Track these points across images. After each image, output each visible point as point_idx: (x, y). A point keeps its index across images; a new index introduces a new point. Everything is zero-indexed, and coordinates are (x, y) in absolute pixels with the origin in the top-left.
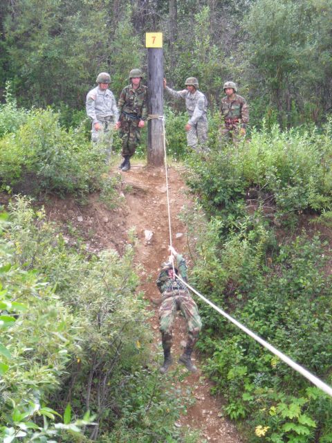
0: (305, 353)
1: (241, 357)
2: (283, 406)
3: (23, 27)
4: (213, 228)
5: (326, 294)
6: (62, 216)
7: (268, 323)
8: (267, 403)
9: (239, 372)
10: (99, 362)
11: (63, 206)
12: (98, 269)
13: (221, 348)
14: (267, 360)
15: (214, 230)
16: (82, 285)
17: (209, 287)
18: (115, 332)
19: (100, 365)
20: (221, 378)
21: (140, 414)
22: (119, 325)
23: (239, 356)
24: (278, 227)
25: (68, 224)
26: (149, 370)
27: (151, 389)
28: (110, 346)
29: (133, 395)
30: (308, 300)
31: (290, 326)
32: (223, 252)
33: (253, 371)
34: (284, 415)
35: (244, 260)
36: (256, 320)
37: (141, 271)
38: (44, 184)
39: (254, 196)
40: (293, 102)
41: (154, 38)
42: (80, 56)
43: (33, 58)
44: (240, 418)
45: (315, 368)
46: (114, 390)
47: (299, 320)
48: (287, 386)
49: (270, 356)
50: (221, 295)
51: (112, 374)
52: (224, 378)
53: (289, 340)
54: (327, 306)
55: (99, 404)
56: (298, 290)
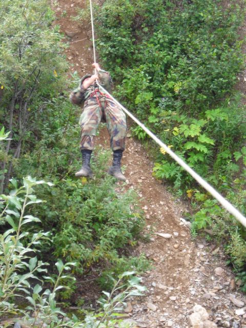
0: (204, 80)
1: (148, 84)
2: (184, 127)
5: (223, 27)
7: (171, 53)
8: (170, 124)
9: (146, 97)
10: (20, 89)
12: (17, 5)
13: (129, 76)
14: (170, 86)
16: (4, 20)
17: (118, 21)
18: (35, 62)
19: (21, 92)
20: (129, 102)
21: (58, 136)
22: (37, 56)
23: (146, 83)
27: (67, 114)
28: (30, 76)
29: (51, 118)
30: (207, 32)
31: (191, 56)
33: (158, 96)
34: (186, 134)
36: (160, 50)
37: (57, 7)
44: (147, 138)
45: (214, 93)
46: (34, 114)
47: (199, 51)
48: (188, 110)
49: (173, 83)
50: (129, 28)
51: (31, 100)
52: (132, 103)
53: (191, 68)
54: (225, 37)
55: (21, 128)
56: (199, 23)
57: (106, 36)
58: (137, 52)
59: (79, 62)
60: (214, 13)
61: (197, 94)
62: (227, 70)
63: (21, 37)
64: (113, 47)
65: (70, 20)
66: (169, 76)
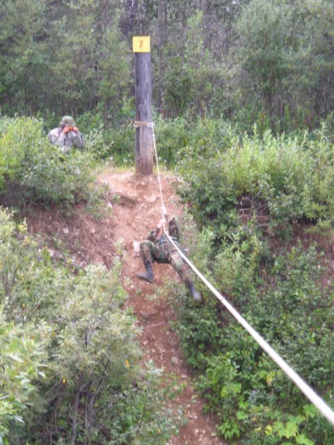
0: (302, 369)
1: (235, 374)
2: (279, 425)
3: (6, 33)
4: (204, 240)
5: (322, 307)
6: (47, 228)
8: (262, 422)
9: (233, 389)
10: (86, 381)
11: (48, 217)
13: (213, 365)
14: (262, 376)
15: (206, 242)
16: (68, 301)
18: (103, 351)
19: (88, 385)
21: (129, 435)
22: (106, 343)
23: (233, 373)
24: (271, 238)
25: (54, 236)
26: (139, 389)
27: (141, 409)
28: (98, 366)
29: (123, 414)
30: (304, 313)
31: (285, 341)
32: (216, 264)
33: (248, 388)
34: (281, 434)
35: (236, 273)
37: (130, 284)
38: (28, 194)
39: (247, 205)
40: (286, 107)
41: (142, 42)
42: (67, 62)
43: (18, 64)
44: (234, 437)
45: (313, 385)
46: (102, 411)
47: (295, 335)
48: (283, 404)
49: (265, 372)
50: (213, 309)
51: (100, 394)
52: (216, 396)
53: (285, 356)
54: (324, 319)
55: (87, 426)
56: (294, 302)
57: (187, 318)
58: (222, 336)
59: (156, 348)
60: (311, 291)
62: (328, 358)
63: (87, 321)
64: (196, 330)
65: (146, 299)
66: (260, 365)
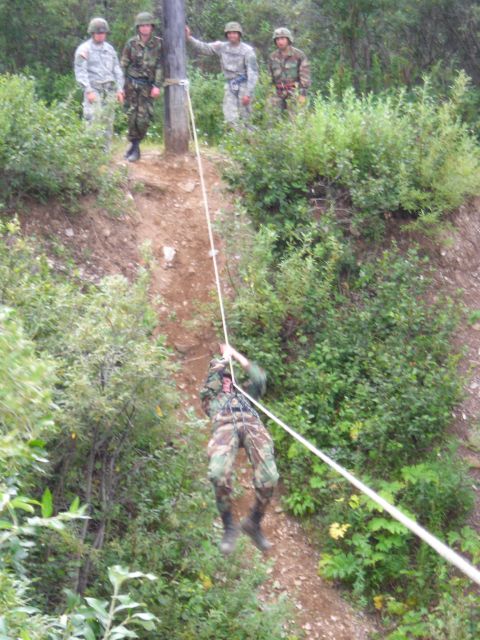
0: (399, 418)
1: (308, 426)
5: (426, 333)
7: (344, 376)
8: (345, 491)
10: (103, 438)
12: (97, 304)
14: (343, 429)
16: (77, 327)
17: (259, 326)
18: (126, 394)
21: (163, 510)
22: (130, 383)
27: (179, 476)
28: (119, 415)
30: (401, 341)
31: (376, 380)
34: (371, 506)
36: (327, 372)
37: (161, 305)
44: (307, 513)
45: (414, 439)
46: (125, 477)
47: (389, 371)
48: (374, 465)
49: (349, 423)
50: (276, 337)
51: (121, 454)
52: (282, 456)
53: (376, 400)
54: (430, 350)
55: (104, 499)
56: (387, 327)
58: (289, 374)
60: (412, 311)
61: (387, 440)
62: (435, 402)
63: (104, 354)
65: (182, 325)
66: (342, 413)
